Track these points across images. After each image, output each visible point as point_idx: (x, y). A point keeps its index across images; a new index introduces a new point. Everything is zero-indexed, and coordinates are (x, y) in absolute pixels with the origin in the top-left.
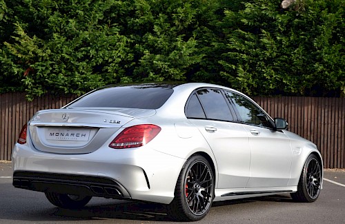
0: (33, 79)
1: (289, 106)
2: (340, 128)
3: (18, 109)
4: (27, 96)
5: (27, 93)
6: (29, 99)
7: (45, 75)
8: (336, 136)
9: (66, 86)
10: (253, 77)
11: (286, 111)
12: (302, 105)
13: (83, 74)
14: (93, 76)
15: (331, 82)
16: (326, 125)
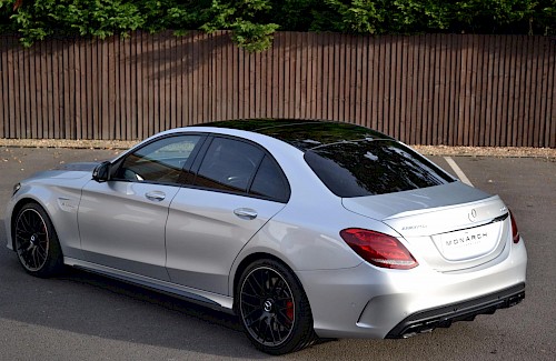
0: (29, 13)
1: (438, 48)
2: (517, 83)
3: (10, 59)
4: (22, 39)
5: (22, 35)
6: (26, 44)
7: (48, 7)
8: (511, 95)
9: (81, 23)
10: (377, 7)
11: (432, 58)
12: (458, 48)
13: (107, 4)
14: (124, 7)
15: (502, 12)
16: (496, 79)
